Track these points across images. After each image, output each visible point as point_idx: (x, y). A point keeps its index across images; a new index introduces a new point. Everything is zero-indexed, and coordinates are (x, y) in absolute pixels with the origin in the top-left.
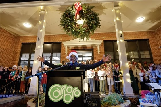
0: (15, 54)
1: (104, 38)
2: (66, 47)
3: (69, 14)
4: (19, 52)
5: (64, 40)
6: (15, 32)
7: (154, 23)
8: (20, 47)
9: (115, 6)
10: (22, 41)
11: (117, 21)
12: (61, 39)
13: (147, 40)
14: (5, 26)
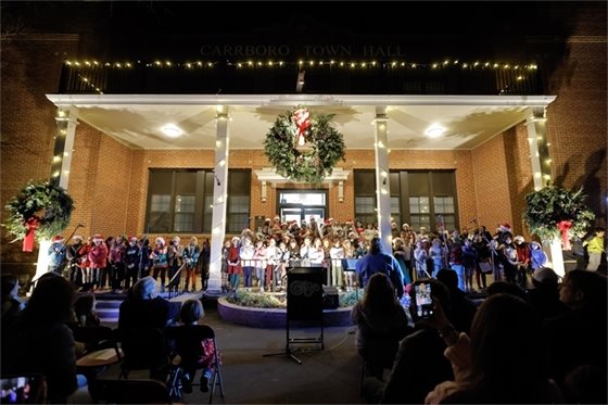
0: (135, 196)
1: (354, 162)
2: (264, 183)
3: (284, 132)
4: (144, 190)
5: (257, 163)
6: (133, 141)
7: (465, 136)
8: (145, 180)
9: (379, 116)
10: (149, 163)
11: (380, 149)
12: (250, 162)
13: (453, 171)
14: (114, 131)
